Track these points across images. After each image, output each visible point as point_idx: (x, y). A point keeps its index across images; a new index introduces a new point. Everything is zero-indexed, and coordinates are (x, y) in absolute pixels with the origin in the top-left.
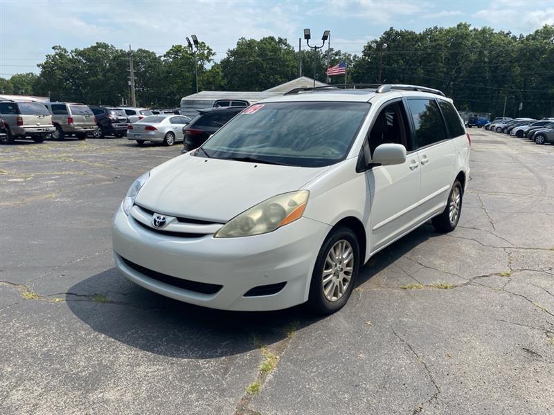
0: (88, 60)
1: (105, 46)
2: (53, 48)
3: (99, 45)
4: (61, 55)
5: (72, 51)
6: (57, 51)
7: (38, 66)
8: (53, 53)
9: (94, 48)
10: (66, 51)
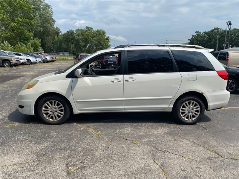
0: (209, 36)
1: (218, 29)
2: (196, 32)
3: (215, 29)
4: (198, 35)
5: (203, 33)
6: (197, 33)
7: (188, 40)
8: (195, 34)
9: (213, 30)
10: (200, 33)
